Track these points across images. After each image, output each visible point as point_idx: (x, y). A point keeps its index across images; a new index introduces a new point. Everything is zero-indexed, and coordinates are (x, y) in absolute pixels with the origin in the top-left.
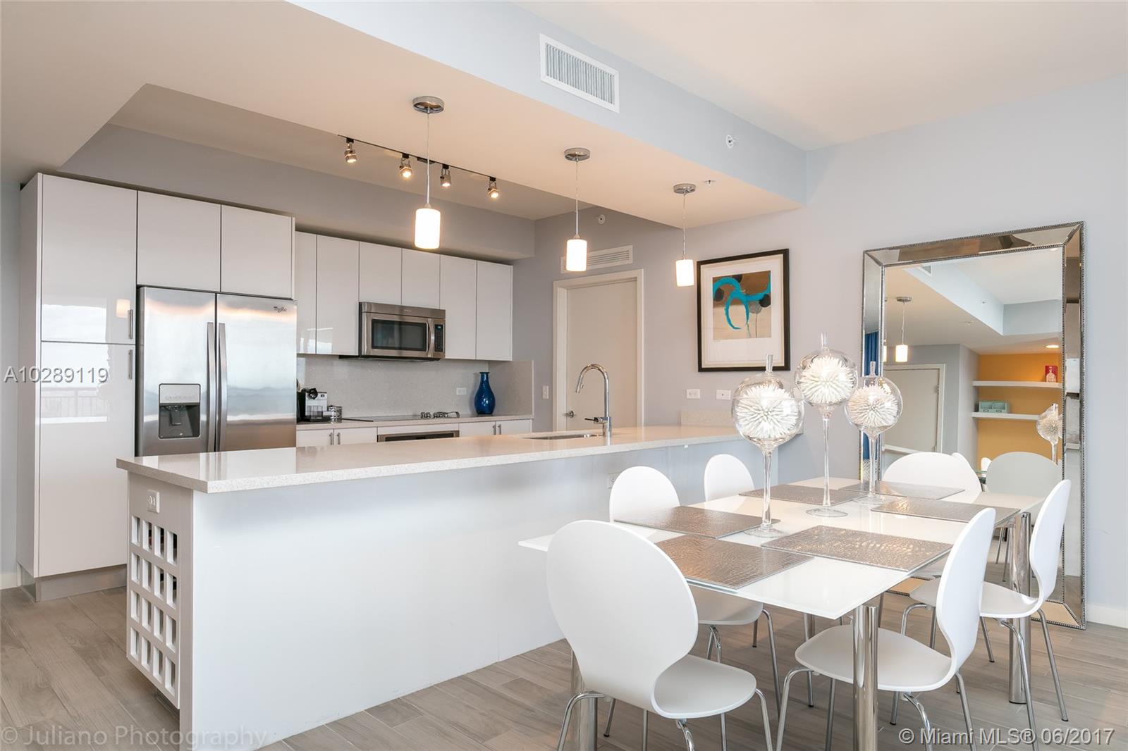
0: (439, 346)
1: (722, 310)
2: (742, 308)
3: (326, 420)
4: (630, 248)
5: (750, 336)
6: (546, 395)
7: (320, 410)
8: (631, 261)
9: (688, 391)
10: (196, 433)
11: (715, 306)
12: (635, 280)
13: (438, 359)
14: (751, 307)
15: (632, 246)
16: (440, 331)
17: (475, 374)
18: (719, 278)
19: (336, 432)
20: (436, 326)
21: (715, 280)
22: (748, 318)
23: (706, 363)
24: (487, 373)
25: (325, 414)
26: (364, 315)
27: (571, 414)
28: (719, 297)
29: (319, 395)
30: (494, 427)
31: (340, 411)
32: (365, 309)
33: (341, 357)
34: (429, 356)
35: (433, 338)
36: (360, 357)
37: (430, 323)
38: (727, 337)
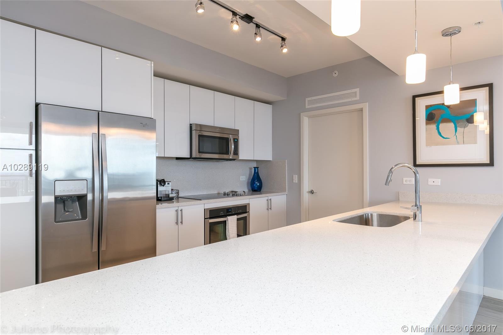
0: (236, 152)
1: (433, 127)
2: (452, 125)
3: (171, 199)
4: (357, 90)
5: (458, 143)
6: (296, 180)
7: (167, 193)
8: (358, 98)
9: (405, 179)
10: (84, 217)
11: (427, 124)
12: (361, 110)
13: (234, 160)
14: (460, 124)
15: (358, 89)
16: (236, 142)
17: (251, 169)
18: (431, 106)
19: (180, 208)
20: (234, 139)
21: (427, 107)
22: (456, 131)
23: (420, 161)
24: (258, 168)
25: (171, 196)
26: (194, 132)
27: (312, 192)
28: (430, 118)
29: (167, 183)
30: (267, 200)
31: (178, 193)
32: (194, 128)
33: (178, 159)
34: (231, 158)
35: (233, 147)
36: (191, 158)
37: (231, 137)
38: (437, 144)
